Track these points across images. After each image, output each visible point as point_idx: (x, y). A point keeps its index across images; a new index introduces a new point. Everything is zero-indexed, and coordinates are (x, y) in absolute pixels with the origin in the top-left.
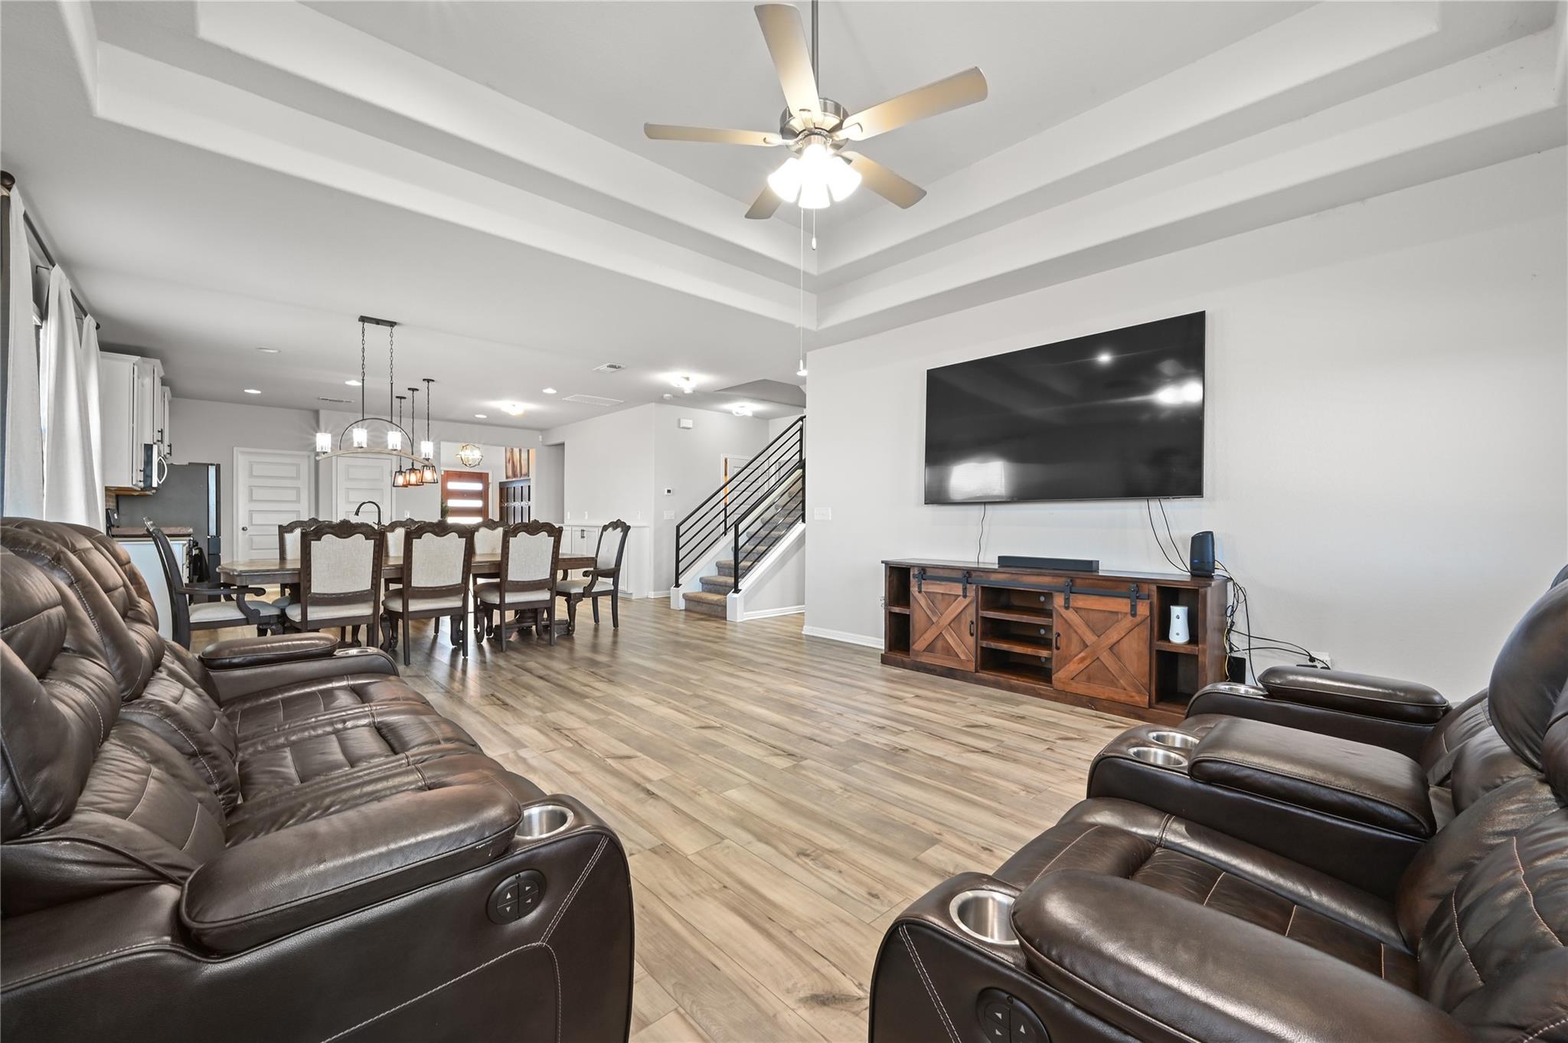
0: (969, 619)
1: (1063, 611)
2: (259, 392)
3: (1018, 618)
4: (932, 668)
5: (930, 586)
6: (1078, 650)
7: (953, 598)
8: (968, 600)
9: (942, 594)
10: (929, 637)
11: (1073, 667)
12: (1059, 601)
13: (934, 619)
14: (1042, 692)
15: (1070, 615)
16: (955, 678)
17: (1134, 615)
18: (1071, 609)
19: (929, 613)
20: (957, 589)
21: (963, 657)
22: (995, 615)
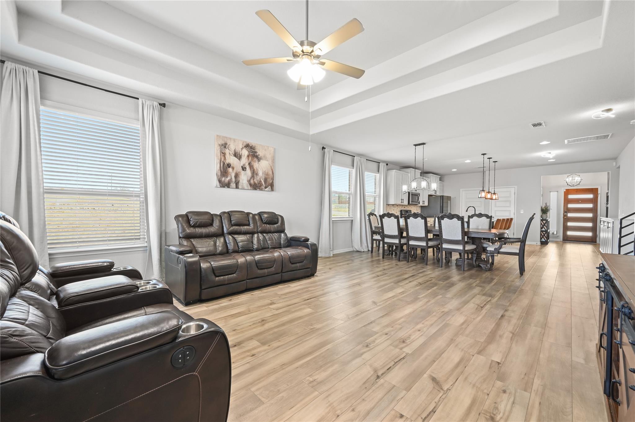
2: (456, 170)
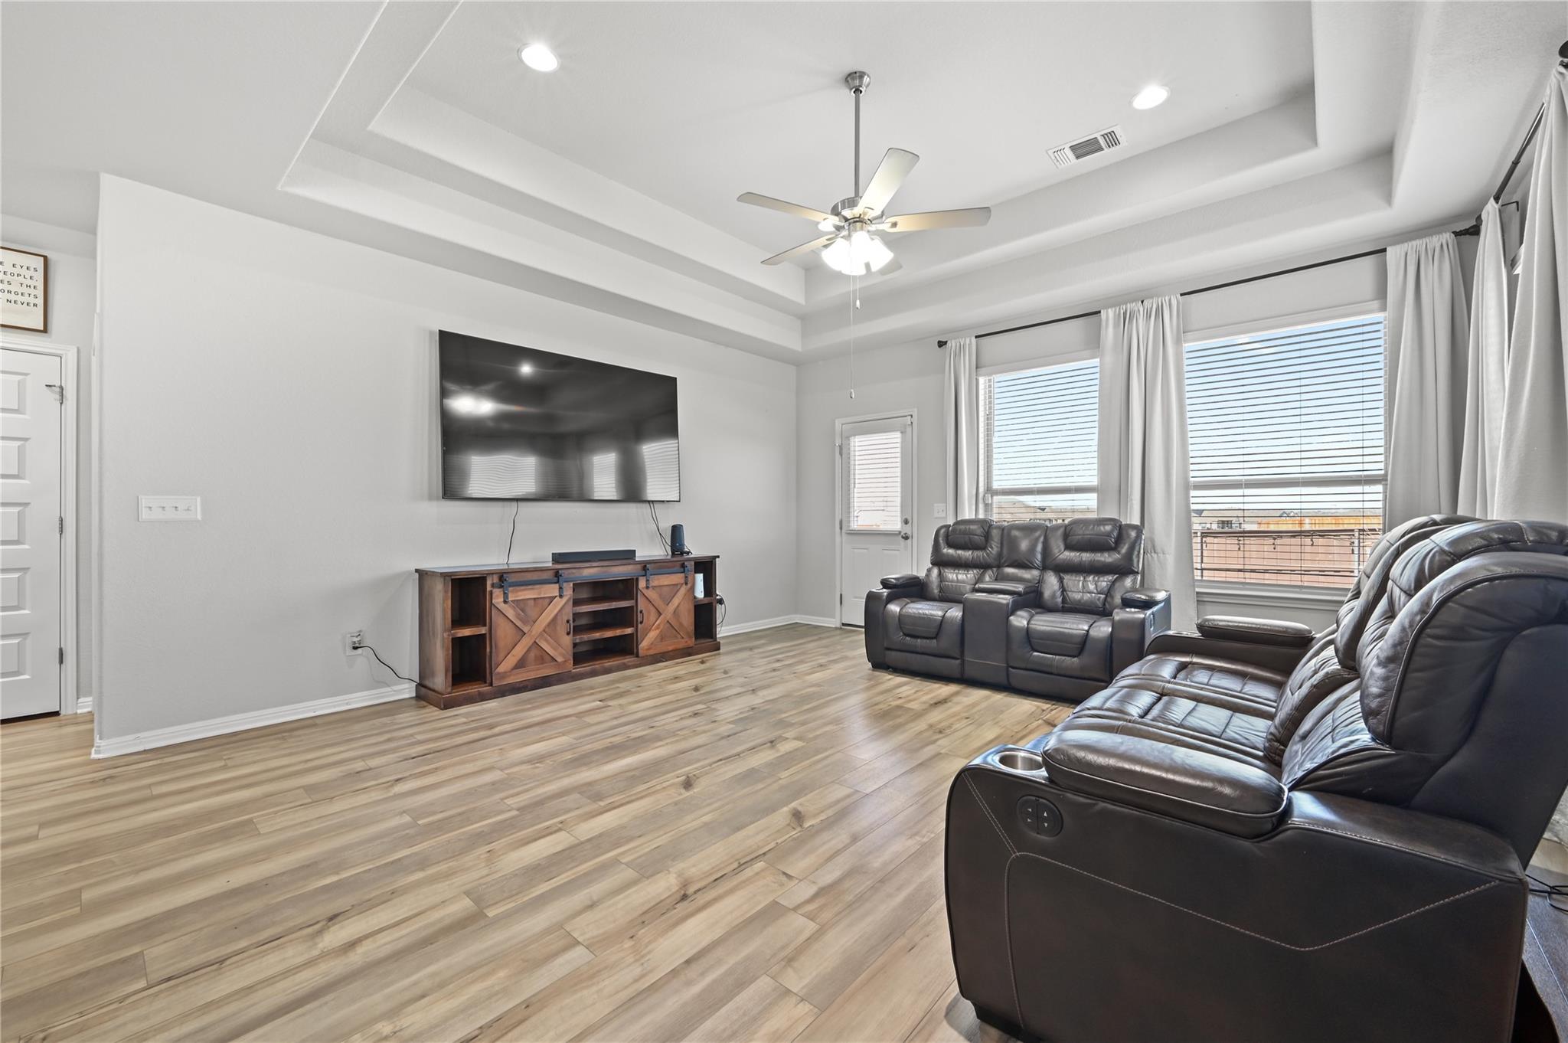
0: (566, 619)
1: (645, 591)
3: (609, 606)
4: (521, 685)
5: (520, 593)
6: (655, 619)
7: (548, 601)
8: (565, 599)
9: (535, 599)
10: (519, 651)
11: (653, 635)
12: (642, 583)
13: (525, 629)
14: (630, 664)
15: (650, 593)
16: (550, 685)
17: (686, 584)
18: (651, 589)
19: (519, 623)
20: (552, 590)
21: (560, 659)
22: (592, 608)
